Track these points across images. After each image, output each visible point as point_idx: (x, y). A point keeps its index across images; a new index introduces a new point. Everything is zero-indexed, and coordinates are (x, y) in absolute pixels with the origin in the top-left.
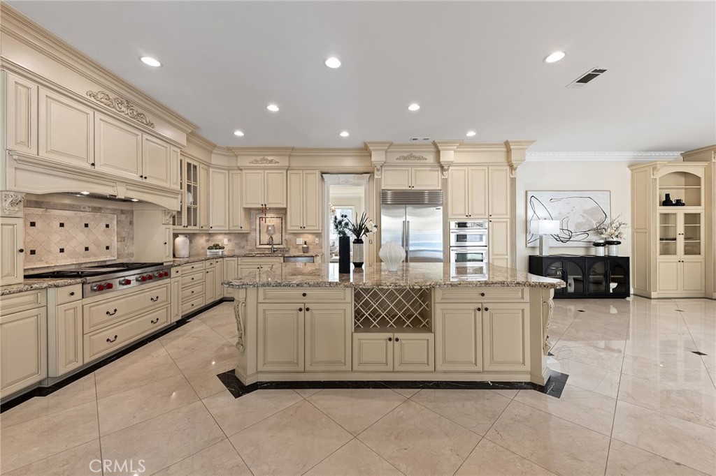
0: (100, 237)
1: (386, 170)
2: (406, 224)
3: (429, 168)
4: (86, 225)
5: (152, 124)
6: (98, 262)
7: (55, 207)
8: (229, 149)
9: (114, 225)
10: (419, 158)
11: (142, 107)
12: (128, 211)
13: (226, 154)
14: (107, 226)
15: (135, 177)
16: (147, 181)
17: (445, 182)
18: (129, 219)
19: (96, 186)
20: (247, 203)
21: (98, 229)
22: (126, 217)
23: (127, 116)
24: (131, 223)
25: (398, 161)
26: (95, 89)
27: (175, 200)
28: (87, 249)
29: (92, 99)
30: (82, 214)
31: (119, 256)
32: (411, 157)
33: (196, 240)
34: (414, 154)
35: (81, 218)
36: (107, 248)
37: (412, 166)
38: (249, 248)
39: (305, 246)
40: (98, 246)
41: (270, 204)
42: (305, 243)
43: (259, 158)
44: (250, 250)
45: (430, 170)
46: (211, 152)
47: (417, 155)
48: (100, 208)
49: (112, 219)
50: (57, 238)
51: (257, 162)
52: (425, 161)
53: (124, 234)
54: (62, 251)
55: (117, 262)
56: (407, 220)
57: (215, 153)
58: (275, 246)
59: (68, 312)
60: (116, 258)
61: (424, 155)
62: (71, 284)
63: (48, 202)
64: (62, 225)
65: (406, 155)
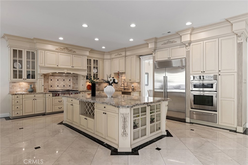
0: (67, 83)
1: (157, 51)
2: (165, 78)
3: (179, 47)
4: (64, 80)
5: (75, 52)
6: (67, 89)
7: (56, 76)
8: (109, 52)
9: (71, 80)
10: (172, 42)
11: (71, 48)
12: (76, 76)
13: (109, 54)
14: (70, 80)
15: (71, 67)
16: (74, 68)
17: (188, 53)
18: (76, 78)
19: (59, 71)
20: (114, 71)
21: (67, 81)
22: (75, 78)
23: (67, 52)
24: (77, 79)
25: (162, 46)
26: (57, 47)
27: (85, 72)
28: (64, 86)
29: (57, 50)
30: (63, 77)
31: (73, 88)
32: (169, 42)
33: (102, 85)
34: (170, 40)
35: (62, 78)
36: (70, 86)
37: (169, 47)
38: (118, 88)
39: (133, 88)
40: (67, 85)
41: (121, 71)
42: (133, 87)
43: (117, 54)
44: (119, 89)
45: (180, 48)
46: (104, 54)
47: (172, 40)
48: (68, 76)
49: (71, 78)
50: (56, 83)
51: (116, 55)
52: (176, 43)
53: (75, 82)
54: (58, 86)
55: (73, 90)
56: (166, 76)
57: (106, 55)
58: (125, 88)
59: (49, 99)
60: (72, 89)
61: (175, 40)
62: (49, 93)
63: (55, 75)
64: (58, 80)
65: (166, 42)
